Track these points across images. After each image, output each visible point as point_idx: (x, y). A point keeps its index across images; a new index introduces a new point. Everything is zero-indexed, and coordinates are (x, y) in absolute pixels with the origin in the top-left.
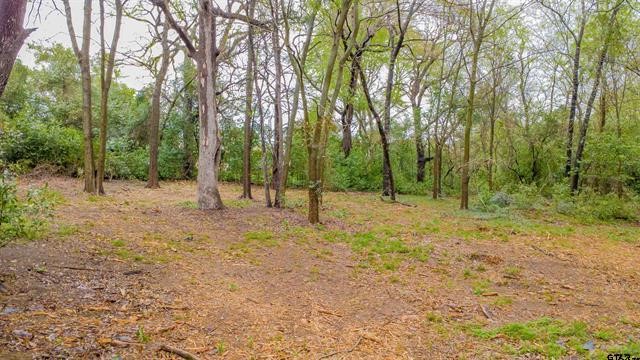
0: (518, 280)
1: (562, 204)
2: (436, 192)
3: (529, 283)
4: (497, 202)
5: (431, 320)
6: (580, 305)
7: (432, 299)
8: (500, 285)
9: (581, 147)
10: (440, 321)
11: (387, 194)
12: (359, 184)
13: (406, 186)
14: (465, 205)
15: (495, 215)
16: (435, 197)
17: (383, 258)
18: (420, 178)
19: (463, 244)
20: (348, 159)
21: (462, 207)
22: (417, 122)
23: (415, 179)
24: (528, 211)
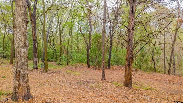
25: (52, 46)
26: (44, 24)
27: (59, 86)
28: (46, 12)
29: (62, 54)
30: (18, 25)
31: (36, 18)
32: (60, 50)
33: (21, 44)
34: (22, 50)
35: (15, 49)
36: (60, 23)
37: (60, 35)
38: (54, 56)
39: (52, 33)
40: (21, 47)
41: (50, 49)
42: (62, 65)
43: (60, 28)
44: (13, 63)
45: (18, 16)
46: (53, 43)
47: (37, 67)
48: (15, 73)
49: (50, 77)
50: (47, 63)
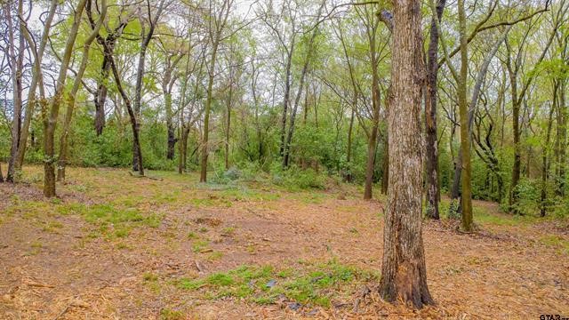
0: (232, 237)
1: (276, 177)
2: (182, 168)
3: (238, 239)
4: (229, 176)
5: (147, 279)
6: (273, 252)
7: (154, 260)
8: (216, 242)
9: (290, 134)
10: (156, 279)
11: (136, 170)
12: (110, 160)
13: (156, 163)
14: (204, 178)
15: (227, 186)
16: (180, 172)
17: (115, 227)
18: (170, 156)
19: (193, 211)
20: (100, 136)
21: (201, 181)
22: (168, 107)
23: (165, 157)
24: (251, 183)
25: (484, 149)
26: (461, 80)
27: (517, 287)
28: (469, 41)
29: (521, 175)
30: (399, 92)
31: (436, 65)
32: (512, 160)
33: (404, 143)
34: (409, 161)
35: (391, 159)
36: (513, 70)
37: (516, 111)
38: (487, 183)
39: (485, 104)
40: (405, 153)
41: (477, 157)
42: (521, 214)
43: (514, 87)
44: (371, 197)
45: (398, 68)
46: (487, 138)
47: (437, 213)
48: (390, 223)
49: (480, 250)
50: (470, 204)
